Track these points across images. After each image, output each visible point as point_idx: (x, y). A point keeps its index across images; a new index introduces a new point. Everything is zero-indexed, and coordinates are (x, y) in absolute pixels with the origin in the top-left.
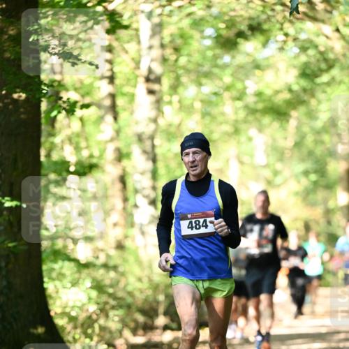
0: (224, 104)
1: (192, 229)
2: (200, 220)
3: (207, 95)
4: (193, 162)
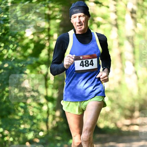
1: (83, 67)
2: (89, 60)
4: (80, 22)
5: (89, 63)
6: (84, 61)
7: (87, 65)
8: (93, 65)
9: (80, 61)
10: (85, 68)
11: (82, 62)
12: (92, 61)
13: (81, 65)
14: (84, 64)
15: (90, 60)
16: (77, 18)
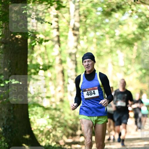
0: (106, 40)
3: (99, 36)
4: (88, 65)
5: (92, 93)
6: (89, 92)
7: (91, 94)
8: (95, 94)
9: (86, 92)
10: (90, 96)
11: (88, 92)
12: (94, 91)
13: (87, 95)
14: (89, 93)
15: (92, 91)
16: (87, 62)
